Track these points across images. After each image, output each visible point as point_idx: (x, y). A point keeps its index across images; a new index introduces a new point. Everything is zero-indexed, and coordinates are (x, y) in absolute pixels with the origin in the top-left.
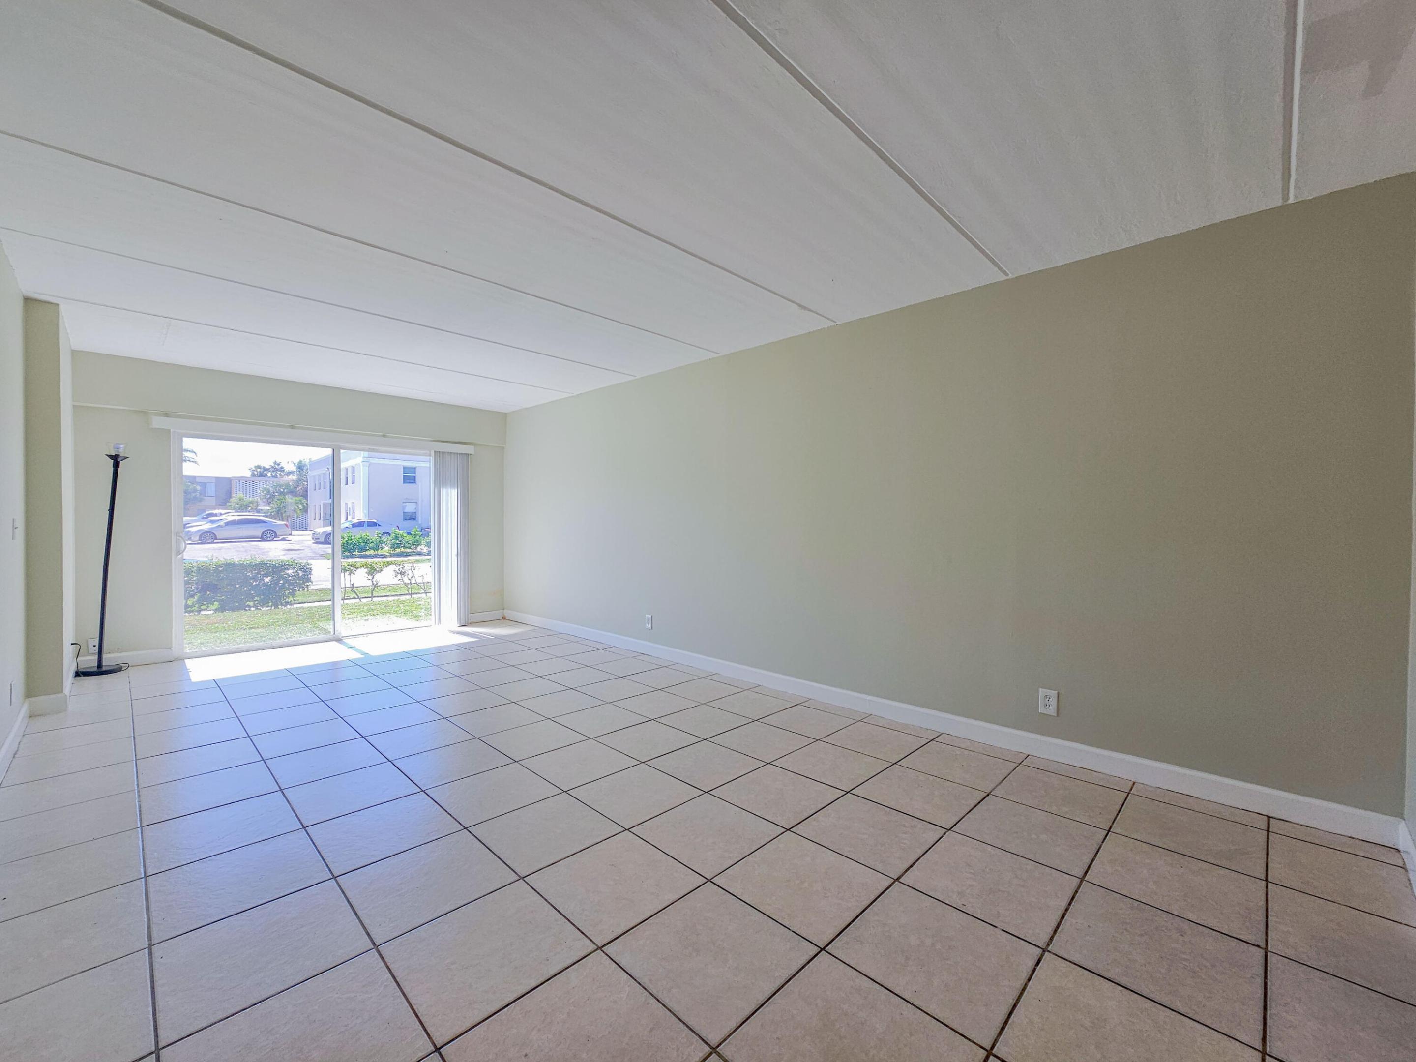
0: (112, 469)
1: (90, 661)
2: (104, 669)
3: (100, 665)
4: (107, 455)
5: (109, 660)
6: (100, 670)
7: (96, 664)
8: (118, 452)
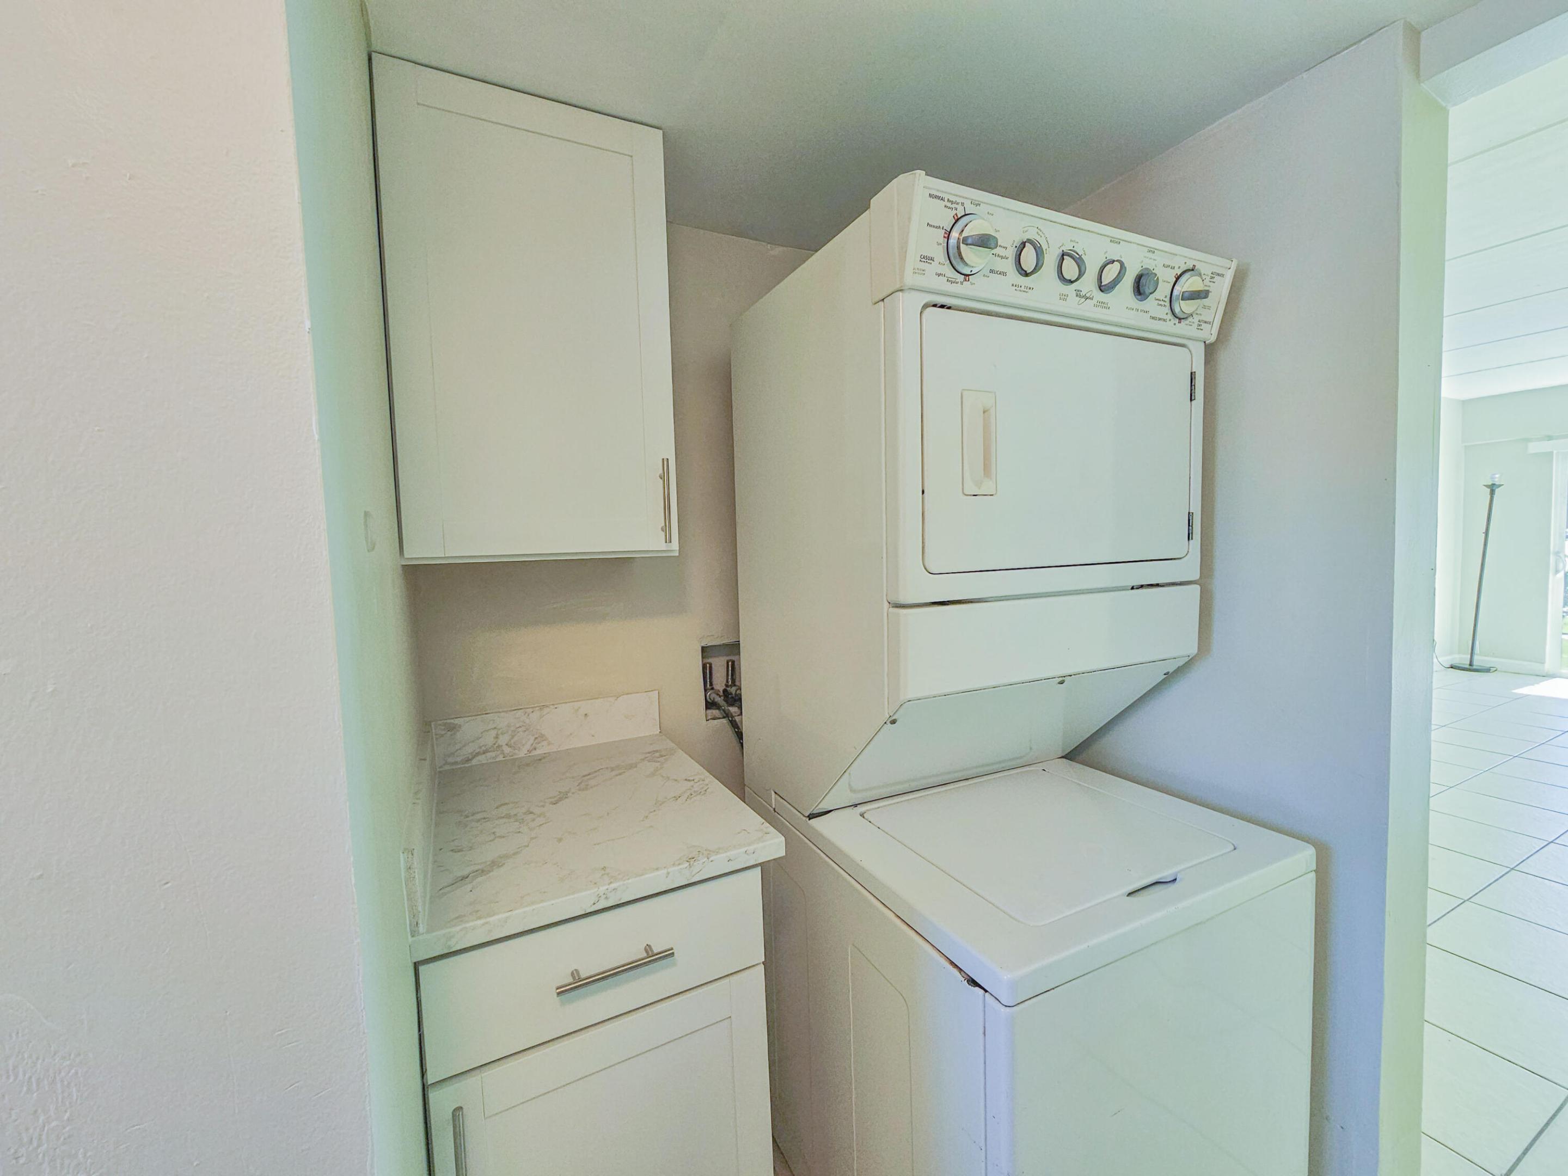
0: (1489, 496)
1: (1464, 660)
2: (1474, 667)
3: (1471, 664)
4: (1485, 485)
5: (1478, 661)
6: (1471, 667)
7: (1468, 663)
8: (1494, 481)
